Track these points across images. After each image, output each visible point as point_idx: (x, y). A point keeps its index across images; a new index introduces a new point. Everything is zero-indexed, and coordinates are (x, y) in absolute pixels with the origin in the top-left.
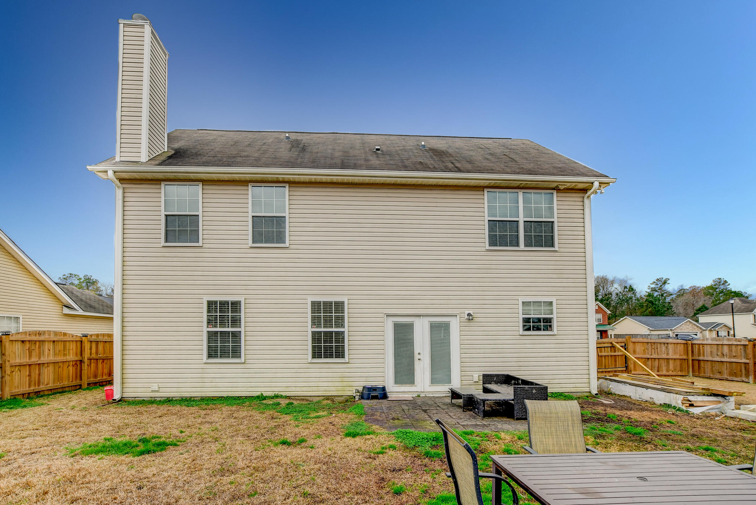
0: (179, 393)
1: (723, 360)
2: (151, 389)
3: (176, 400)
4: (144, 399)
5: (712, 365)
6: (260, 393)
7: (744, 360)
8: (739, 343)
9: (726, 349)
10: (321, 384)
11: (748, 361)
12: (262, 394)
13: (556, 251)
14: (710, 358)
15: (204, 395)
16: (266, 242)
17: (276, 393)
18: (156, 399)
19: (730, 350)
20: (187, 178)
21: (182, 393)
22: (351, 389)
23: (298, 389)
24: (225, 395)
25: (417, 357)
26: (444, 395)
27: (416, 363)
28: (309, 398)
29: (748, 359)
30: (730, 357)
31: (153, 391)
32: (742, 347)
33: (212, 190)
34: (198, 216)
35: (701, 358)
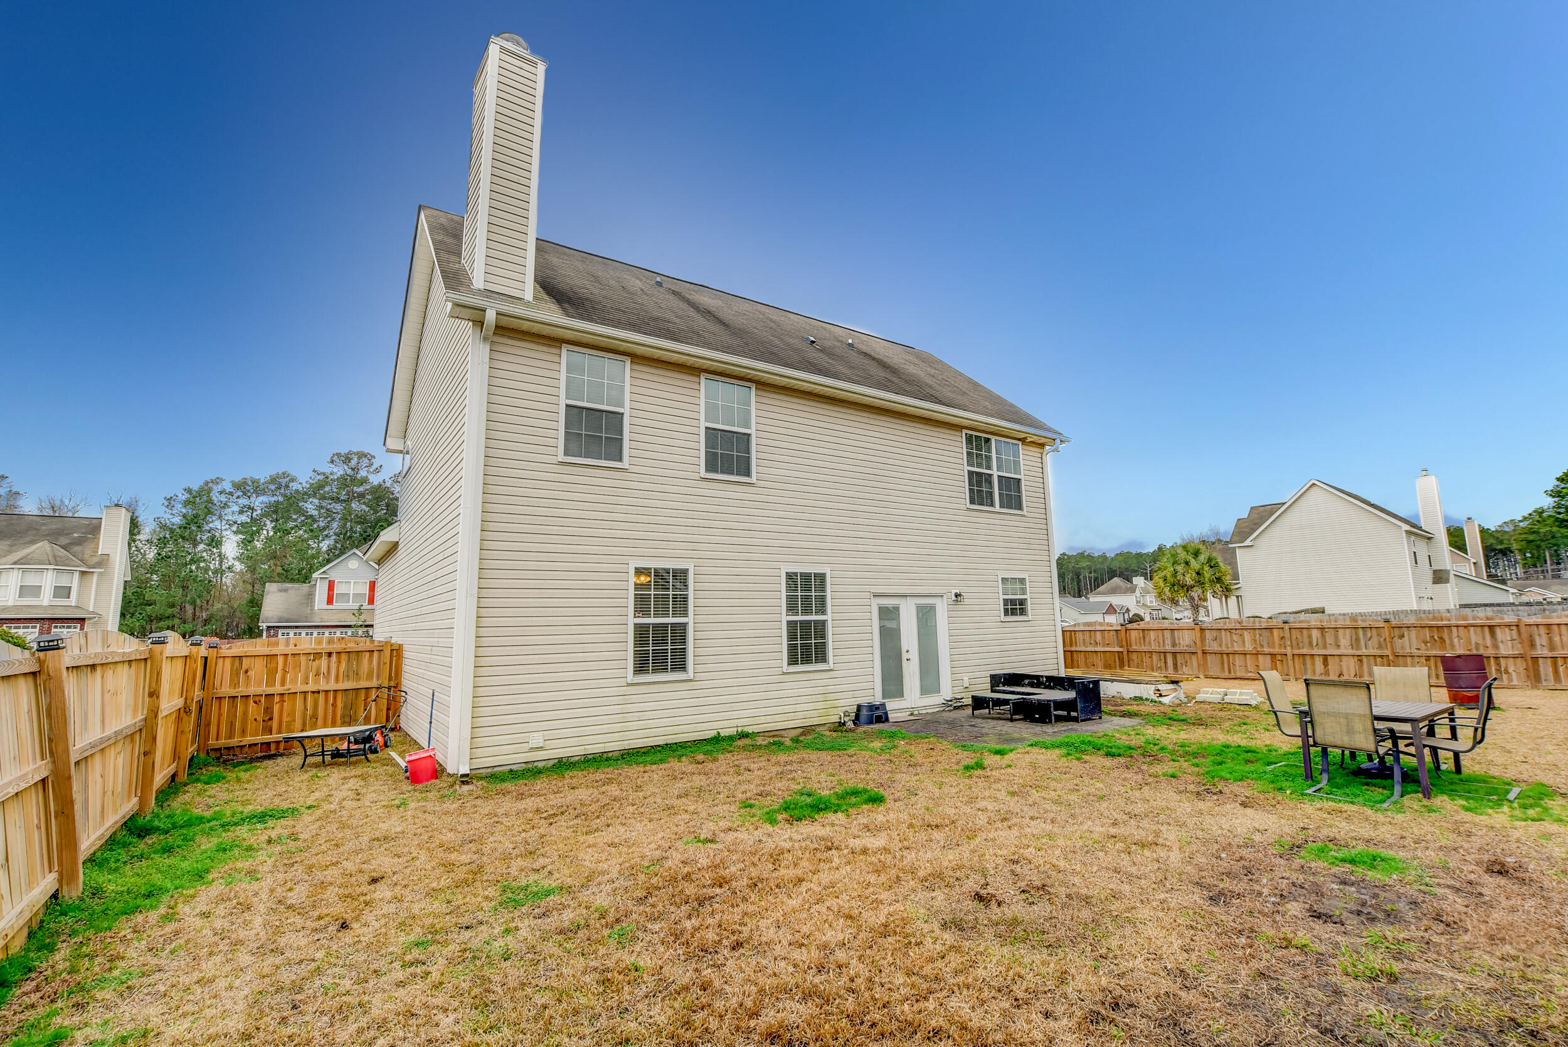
0: (583, 747)
1: (1097, 649)
2: (526, 747)
3: (577, 762)
4: (513, 767)
5: (1085, 656)
6: (715, 732)
7: (1117, 649)
8: (1111, 628)
9: (1099, 636)
10: (798, 708)
11: (1121, 650)
12: (719, 733)
13: (1024, 516)
14: (1083, 649)
15: (626, 745)
16: (723, 472)
17: (740, 729)
18: (536, 764)
19: (1103, 637)
20: (608, 346)
21: (586, 747)
22: (835, 711)
23: (769, 719)
24: (661, 741)
25: (905, 656)
26: (937, 710)
27: (905, 663)
28: (783, 732)
29: (1121, 647)
30: (1103, 646)
31: (532, 749)
32: (1114, 633)
33: (646, 372)
34: (623, 414)
35: (1073, 649)
